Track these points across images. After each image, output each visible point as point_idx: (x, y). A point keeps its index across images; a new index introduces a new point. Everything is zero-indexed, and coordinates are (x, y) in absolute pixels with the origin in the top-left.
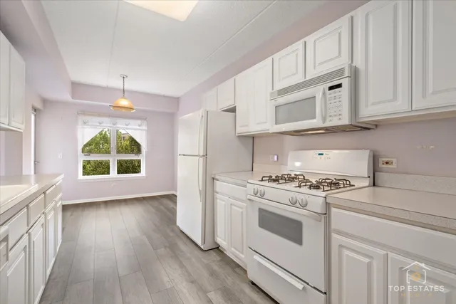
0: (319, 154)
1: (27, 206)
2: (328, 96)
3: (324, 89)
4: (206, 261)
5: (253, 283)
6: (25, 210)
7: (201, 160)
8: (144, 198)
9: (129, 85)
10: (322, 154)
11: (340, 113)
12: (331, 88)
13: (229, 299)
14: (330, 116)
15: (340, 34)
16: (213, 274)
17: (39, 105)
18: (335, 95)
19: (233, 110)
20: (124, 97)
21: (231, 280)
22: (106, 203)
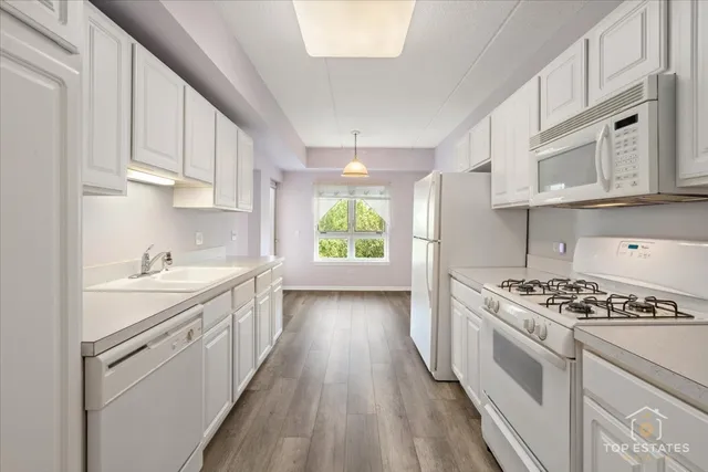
0: (631, 247)
1: (233, 288)
2: (614, 140)
3: (607, 126)
4: (431, 396)
5: (489, 450)
6: (229, 292)
7: (431, 246)
8: (386, 292)
9: (362, 142)
10: (636, 247)
11: (635, 172)
12: (619, 125)
13: (441, 457)
14: (619, 178)
15: (644, 16)
16: (434, 416)
17: (278, 179)
18: (626, 137)
19: (486, 168)
20: (355, 159)
21: (457, 433)
22: (341, 294)
